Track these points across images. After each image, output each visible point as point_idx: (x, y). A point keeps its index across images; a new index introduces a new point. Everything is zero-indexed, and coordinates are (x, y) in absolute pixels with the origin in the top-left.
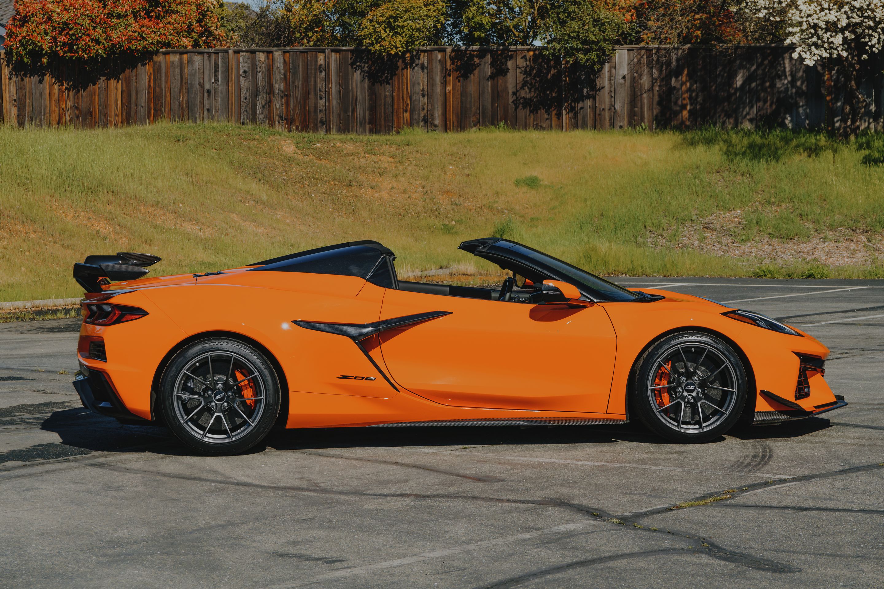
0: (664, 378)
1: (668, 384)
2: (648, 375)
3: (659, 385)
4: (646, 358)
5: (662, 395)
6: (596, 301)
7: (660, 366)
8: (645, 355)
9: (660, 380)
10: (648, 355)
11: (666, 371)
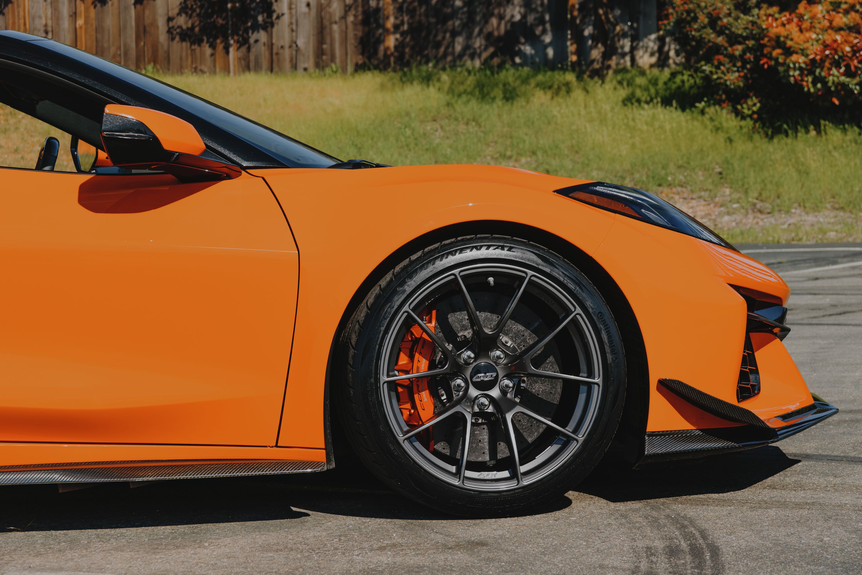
0: (420, 353)
1: (430, 368)
2: (381, 345)
3: (407, 372)
4: (373, 304)
5: (416, 396)
6: (245, 164)
7: (409, 322)
8: (370, 298)
9: (411, 358)
10: (378, 297)
11: (425, 336)
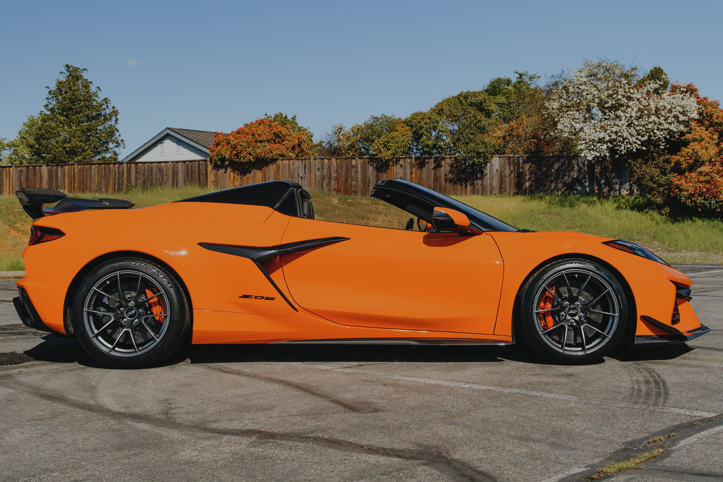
0: (549, 302)
1: (552, 308)
2: (534, 299)
3: (543, 309)
4: (531, 283)
5: (547, 318)
6: (484, 230)
7: (545, 290)
8: (530, 281)
9: (545, 303)
10: (533, 281)
11: (550, 296)
